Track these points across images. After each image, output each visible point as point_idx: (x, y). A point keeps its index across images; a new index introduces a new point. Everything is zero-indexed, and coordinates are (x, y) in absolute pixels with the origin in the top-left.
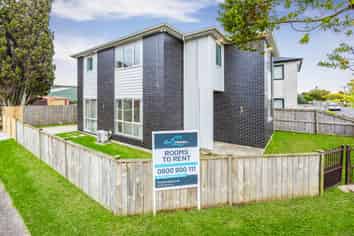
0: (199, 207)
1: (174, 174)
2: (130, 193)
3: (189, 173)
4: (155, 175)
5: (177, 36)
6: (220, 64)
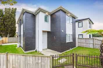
5: (32, 13)
6: (48, 22)
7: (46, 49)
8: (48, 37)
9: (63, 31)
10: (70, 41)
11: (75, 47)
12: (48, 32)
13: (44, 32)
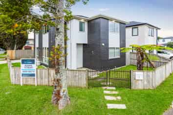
0: (36, 85)
1: (28, 73)
2: (15, 78)
3: (32, 73)
4: (22, 72)
6: (84, 31)
7: (81, 68)
8: (84, 52)
9: (103, 44)
10: (116, 57)
11: (125, 65)
12: (84, 45)
13: (78, 44)
